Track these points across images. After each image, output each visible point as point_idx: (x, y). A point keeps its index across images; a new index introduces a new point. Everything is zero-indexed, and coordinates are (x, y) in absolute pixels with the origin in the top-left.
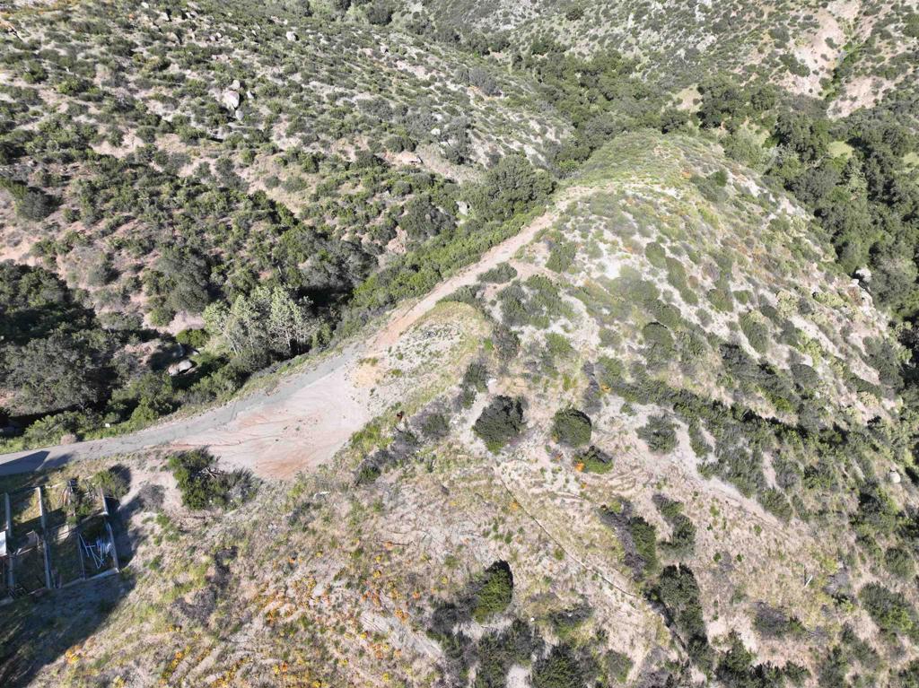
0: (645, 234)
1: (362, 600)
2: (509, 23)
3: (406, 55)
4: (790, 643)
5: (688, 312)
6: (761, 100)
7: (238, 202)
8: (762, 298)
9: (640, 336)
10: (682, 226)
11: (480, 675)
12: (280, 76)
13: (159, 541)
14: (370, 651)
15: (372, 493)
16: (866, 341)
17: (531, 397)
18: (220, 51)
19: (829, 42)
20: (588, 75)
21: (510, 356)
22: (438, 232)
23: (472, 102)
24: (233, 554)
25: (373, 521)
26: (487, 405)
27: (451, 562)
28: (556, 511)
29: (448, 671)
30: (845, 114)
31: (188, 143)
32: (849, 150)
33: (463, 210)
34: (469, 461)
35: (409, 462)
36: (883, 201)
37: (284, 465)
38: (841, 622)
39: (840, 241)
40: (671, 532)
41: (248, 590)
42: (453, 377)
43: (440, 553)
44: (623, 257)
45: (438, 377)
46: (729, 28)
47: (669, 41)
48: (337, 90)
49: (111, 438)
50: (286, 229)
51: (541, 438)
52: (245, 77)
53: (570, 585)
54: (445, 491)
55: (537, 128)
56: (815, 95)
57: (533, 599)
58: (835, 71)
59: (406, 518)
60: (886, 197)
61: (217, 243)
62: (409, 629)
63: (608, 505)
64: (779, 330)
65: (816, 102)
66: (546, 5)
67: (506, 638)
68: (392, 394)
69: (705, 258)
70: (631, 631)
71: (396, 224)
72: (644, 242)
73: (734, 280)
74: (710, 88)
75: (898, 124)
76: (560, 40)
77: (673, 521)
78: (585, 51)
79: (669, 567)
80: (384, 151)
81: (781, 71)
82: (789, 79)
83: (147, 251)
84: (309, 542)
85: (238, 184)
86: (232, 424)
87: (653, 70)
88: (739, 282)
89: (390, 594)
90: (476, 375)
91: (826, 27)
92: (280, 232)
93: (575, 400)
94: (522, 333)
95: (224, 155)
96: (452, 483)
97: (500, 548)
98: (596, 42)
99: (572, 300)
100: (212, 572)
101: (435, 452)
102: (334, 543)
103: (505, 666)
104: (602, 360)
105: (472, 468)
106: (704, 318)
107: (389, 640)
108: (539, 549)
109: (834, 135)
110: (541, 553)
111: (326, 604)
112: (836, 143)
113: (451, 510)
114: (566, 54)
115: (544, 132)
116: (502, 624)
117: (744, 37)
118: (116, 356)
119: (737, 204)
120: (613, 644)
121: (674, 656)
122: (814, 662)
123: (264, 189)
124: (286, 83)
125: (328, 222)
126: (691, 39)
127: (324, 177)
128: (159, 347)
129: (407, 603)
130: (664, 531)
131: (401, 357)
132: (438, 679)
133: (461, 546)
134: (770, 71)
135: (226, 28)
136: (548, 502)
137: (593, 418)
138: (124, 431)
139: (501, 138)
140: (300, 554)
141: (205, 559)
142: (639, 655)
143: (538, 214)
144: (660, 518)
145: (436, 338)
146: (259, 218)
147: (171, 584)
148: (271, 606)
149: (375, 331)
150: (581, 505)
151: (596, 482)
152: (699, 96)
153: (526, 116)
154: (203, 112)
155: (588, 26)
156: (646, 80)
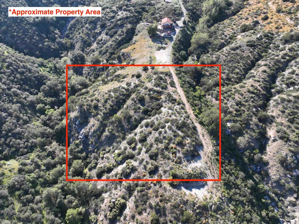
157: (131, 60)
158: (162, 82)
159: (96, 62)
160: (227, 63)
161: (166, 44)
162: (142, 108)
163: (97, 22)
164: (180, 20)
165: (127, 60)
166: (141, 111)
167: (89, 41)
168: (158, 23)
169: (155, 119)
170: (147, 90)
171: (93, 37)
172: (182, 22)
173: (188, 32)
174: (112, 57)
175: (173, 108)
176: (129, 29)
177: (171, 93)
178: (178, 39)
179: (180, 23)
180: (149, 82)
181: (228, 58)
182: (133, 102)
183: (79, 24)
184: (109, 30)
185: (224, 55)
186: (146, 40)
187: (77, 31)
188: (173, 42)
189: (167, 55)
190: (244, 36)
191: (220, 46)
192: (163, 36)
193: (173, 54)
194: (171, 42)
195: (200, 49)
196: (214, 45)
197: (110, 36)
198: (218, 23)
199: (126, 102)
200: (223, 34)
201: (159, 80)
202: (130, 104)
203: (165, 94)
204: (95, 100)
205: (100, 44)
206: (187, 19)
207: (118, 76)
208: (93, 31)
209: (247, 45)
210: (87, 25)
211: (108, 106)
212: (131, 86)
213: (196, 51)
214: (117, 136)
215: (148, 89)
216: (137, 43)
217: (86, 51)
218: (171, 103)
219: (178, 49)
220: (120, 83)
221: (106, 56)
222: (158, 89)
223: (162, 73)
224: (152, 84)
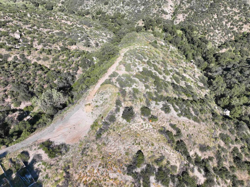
0: (146, 59)
1: (108, 171)
2: (88, 7)
3: (63, 18)
4: (208, 152)
5: (161, 77)
6: (158, 21)
7: (30, 66)
8: (175, 70)
9: (154, 85)
10: (153, 55)
11: (143, 181)
12: (30, 28)
13: (45, 170)
14: (114, 183)
15: (101, 140)
16: (199, 77)
17: (133, 105)
18: (9, 22)
19: (171, 6)
20: (113, 19)
21: (125, 96)
22: (90, 66)
23: (86, 29)
24: (69, 167)
25: (104, 148)
26: (123, 110)
27: (127, 154)
28: (149, 134)
29: (136, 183)
30: (178, 23)
31: (8, 51)
32: (181, 32)
33: (95, 59)
34: (123, 126)
35: (108, 130)
36: (191, 43)
37: (74, 139)
38: (217, 144)
39: (186, 54)
40: (176, 132)
41: (76, 177)
42: (113, 104)
43: (123, 152)
44: (142, 65)
45: (109, 105)
46: (147, 4)
47: (132, 8)
48: (48, 30)
49: (17, 144)
50: (47, 72)
51: (139, 116)
52: (19, 29)
53: (157, 151)
54: (120, 135)
55: (105, 35)
56: (170, 19)
57: (150, 158)
58: (174, 13)
59: (112, 145)
60: (192, 42)
61: (28, 79)
62: (122, 174)
63: (160, 129)
64: (181, 78)
65: (171, 21)
66: (97, 1)
67: (147, 169)
68: (98, 112)
69: (160, 63)
70: (175, 159)
71: (78, 66)
72: (146, 61)
73: (168, 67)
74: (146, 20)
75: (190, 24)
76: (103, 11)
77: (176, 129)
78: (111, 13)
79: (178, 141)
80: (67, 46)
81: (162, 14)
82: (164, 16)
83: (6, 85)
84: (89, 159)
85: (28, 61)
86: (54, 131)
87: (130, 16)
88: (169, 67)
89: (115, 167)
90: (118, 103)
91: (169, 2)
92: (46, 73)
93: (144, 104)
94: (126, 89)
95: (21, 53)
96: (121, 133)
97: (138, 147)
98: (113, 10)
99: (135, 78)
100: (65, 174)
101: (114, 126)
102: (95, 157)
103: (149, 177)
104: (147, 92)
105: (125, 128)
106: (165, 78)
107: (118, 179)
108: (147, 145)
109: (177, 29)
110: (148, 145)
111: (99, 174)
112: (178, 30)
113: (123, 140)
114: (106, 14)
115: (107, 35)
116: (144, 166)
117: (151, 6)
118: (6, 119)
119: (161, 48)
120: (172, 164)
121: (185, 163)
122: (214, 155)
123: (36, 61)
124: (32, 29)
125: (58, 68)
126: (138, 7)
127: (54, 55)
128: (19, 113)
129: (120, 168)
130: (174, 132)
131: (97, 102)
132: (134, 186)
133: (128, 149)
134: (159, 14)
135: (9, 14)
136: (146, 132)
137: (150, 108)
138: (21, 140)
139: (96, 38)
140: (87, 163)
141: (61, 171)
142: (178, 165)
143: (117, 57)
144: (172, 129)
145: (104, 95)
146: (38, 70)
147: (54, 182)
148: (84, 179)
149: (86, 96)
150: (154, 131)
151: (155, 124)
152: (143, 22)
153: (101, 32)
154: (10, 41)
155: (110, 6)
156: (129, 19)
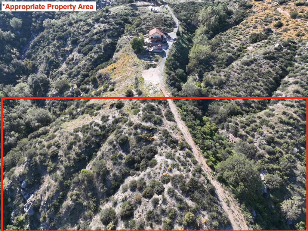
157: (111, 84)
158: (154, 114)
159: (64, 88)
160: (241, 82)
161: (157, 61)
162: (126, 156)
163: (68, 38)
164: (172, 31)
165: (105, 83)
166: (124, 161)
167: (57, 61)
168: (145, 35)
169: (146, 176)
170: (132, 127)
171: (62, 56)
172: (176, 34)
173: (184, 45)
174: (85, 81)
175: (174, 155)
176: (108, 45)
177: (168, 129)
178: (172, 54)
179: (173, 35)
180: (135, 114)
181: (241, 75)
182: (111, 147)
183: (45, 41)
184: (83, 46)
185: (236, 72)
186: (130, 57)
187: (41, 50)
188: (165, 58)
189: (159, 75)
190: (256, 47)
191: (227, 61)
192: (151, 50)
193: (167, 73)
194: (163, 57)
195: (202, 66)
196: (219, 59)
197: (83, 54)
198: (220, 33)
199: (101, 147)
200: (229, 46)
201: (150, 111)
202: (107, 151)
203: (160, 133)
204: (54, 145)
205: (71, 64)
206: (181, 30)
207: (91, 106)
208: (62, 49)
209: (265, 58)
210: (55, 42)
211: (73, 155)
212: (109, 121)
213: (197, 68)
214: (85, 206)
215: (134, 125)
216: (118, 61)
217: (52, 74)
218: (170, 146)
219: (173, 67)
220: (93, 117)
221: (77, 79)
222: (149, 124)
223: (153, 100)
224: (140, 118)
